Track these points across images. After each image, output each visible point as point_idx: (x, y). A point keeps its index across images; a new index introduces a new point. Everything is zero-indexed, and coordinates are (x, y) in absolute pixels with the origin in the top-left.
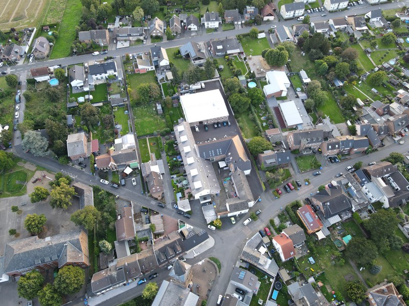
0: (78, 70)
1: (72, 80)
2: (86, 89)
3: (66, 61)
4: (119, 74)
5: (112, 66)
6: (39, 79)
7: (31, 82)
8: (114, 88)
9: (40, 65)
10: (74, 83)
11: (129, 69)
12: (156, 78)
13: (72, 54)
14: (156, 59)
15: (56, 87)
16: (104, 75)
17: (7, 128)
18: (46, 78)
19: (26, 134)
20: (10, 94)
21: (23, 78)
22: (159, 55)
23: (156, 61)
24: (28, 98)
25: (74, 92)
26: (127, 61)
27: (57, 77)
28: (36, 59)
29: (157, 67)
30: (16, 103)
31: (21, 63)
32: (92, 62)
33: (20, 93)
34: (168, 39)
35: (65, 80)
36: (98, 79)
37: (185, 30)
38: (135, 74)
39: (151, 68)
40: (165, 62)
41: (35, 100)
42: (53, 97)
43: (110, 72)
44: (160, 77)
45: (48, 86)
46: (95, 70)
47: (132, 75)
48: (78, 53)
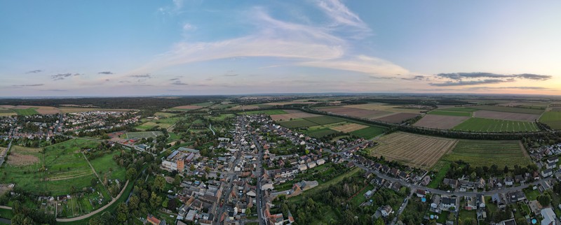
0: (437, 197)
1: (432, 202)
2: (437, 211)
3: (434, 191)
4: (456, 206)
5: (454, 201)
6: (418, 195)
7: (415, 195)
8: (451, 217)
9: (422, 189)
10: (432, 205)
11: (463, 205)
12: (476, 215)
13: (437, 188)
14: (478, 202)
15: (423, 203)
16: (448, 206)
17: (393, 212)
18: (421, 196)
19: (398, 222)
20: (403, 196)
21: (412, 191)
22: (480, 200)
23: (478, 204)
24: (409, 203)
25: (431, 210)
26: (462, 200)
27: (426, 198)
28: (422, 185)
29: (478, 207)
30: (403, 202)
31: (415, 184)
32: (445, 196)
33: (408, 198)
34: (486, 190)
35: (430, 201)
36: (445, 207)
37: (495, 186)
38: (465, 210)
39: (475, 208)
40: (483, 205)
41: (412, 205)
42: (420, 209)
43: (452, 205)
44: (479, 215)
45: (420, 201)
46: (445, 201)
47: (463, 210)
48: (440, 189)
